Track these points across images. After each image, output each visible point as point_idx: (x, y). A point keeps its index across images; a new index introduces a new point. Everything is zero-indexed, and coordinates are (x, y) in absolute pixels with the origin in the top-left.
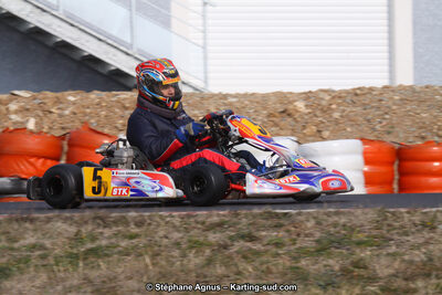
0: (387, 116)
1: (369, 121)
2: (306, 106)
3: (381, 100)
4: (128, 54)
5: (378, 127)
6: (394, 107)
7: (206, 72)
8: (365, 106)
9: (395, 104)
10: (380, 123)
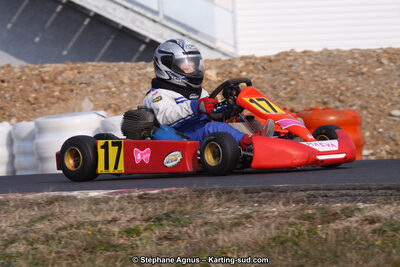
0: (293, 83)
1: (274, 87)
2: (218, 74)
3: (291, 66)
4: (155, 21)
5: (282, 94)
6: (303, 73)
7: (235, 37)
8: (275, 72)
9: (304, 69)
10: (285, 89)
